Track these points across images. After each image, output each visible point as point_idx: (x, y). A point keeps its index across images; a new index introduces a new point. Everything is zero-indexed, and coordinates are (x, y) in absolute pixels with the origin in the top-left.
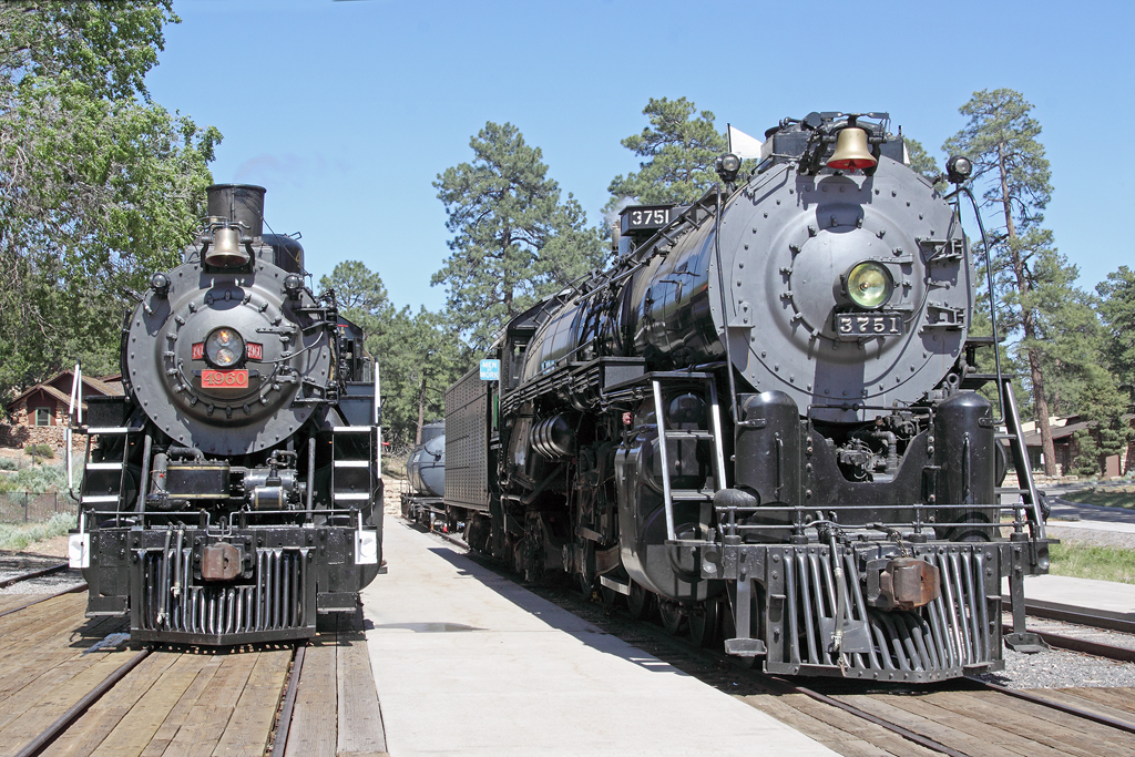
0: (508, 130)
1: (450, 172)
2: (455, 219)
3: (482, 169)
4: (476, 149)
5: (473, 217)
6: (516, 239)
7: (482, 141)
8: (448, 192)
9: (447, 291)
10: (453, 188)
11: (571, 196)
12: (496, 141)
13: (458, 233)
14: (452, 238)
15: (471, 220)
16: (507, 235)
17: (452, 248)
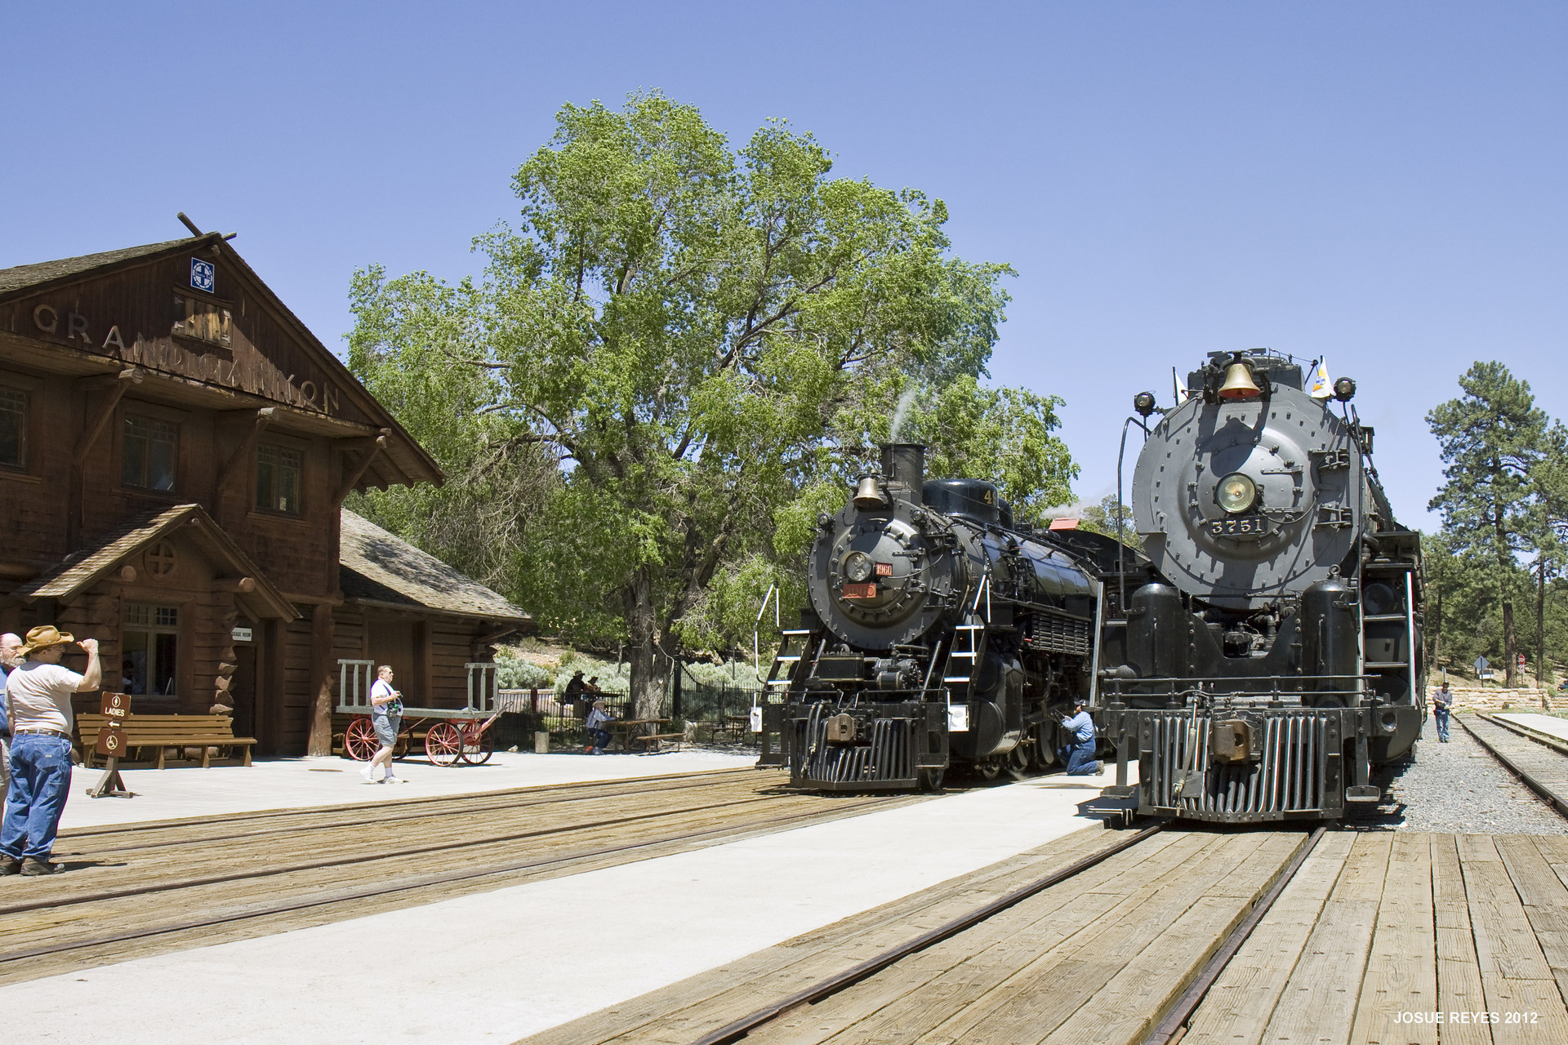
0: (1493, 369)
1: (1440, 409)
2: (1449, 451)
3: (1473, 404)
4: (1465, 387)
5: (1464, 448)
6: (1506, 465)
7: (1472, 379)
8: (1440, 427)
9: (1442, 515)
10: (1445, 422)
11: (1558, 421)
12: (1484, 377)
13: (1453, 463)
14: (1447, 467)
15: (1463, 451)
16: (1496, 462)
17: (1448, 477)
